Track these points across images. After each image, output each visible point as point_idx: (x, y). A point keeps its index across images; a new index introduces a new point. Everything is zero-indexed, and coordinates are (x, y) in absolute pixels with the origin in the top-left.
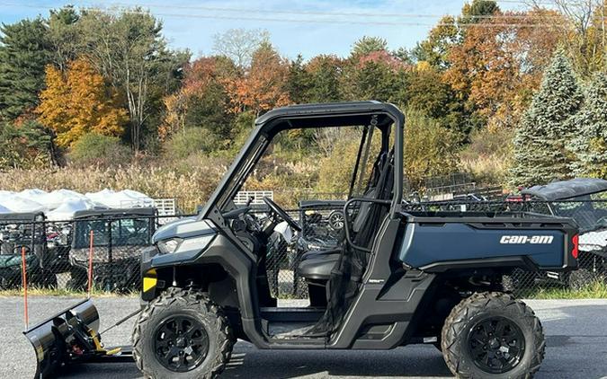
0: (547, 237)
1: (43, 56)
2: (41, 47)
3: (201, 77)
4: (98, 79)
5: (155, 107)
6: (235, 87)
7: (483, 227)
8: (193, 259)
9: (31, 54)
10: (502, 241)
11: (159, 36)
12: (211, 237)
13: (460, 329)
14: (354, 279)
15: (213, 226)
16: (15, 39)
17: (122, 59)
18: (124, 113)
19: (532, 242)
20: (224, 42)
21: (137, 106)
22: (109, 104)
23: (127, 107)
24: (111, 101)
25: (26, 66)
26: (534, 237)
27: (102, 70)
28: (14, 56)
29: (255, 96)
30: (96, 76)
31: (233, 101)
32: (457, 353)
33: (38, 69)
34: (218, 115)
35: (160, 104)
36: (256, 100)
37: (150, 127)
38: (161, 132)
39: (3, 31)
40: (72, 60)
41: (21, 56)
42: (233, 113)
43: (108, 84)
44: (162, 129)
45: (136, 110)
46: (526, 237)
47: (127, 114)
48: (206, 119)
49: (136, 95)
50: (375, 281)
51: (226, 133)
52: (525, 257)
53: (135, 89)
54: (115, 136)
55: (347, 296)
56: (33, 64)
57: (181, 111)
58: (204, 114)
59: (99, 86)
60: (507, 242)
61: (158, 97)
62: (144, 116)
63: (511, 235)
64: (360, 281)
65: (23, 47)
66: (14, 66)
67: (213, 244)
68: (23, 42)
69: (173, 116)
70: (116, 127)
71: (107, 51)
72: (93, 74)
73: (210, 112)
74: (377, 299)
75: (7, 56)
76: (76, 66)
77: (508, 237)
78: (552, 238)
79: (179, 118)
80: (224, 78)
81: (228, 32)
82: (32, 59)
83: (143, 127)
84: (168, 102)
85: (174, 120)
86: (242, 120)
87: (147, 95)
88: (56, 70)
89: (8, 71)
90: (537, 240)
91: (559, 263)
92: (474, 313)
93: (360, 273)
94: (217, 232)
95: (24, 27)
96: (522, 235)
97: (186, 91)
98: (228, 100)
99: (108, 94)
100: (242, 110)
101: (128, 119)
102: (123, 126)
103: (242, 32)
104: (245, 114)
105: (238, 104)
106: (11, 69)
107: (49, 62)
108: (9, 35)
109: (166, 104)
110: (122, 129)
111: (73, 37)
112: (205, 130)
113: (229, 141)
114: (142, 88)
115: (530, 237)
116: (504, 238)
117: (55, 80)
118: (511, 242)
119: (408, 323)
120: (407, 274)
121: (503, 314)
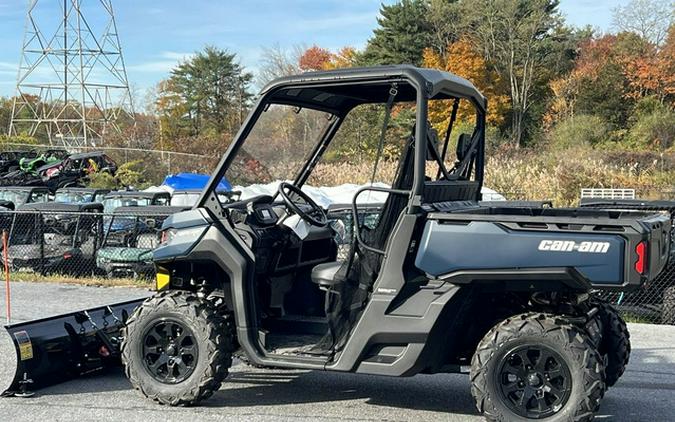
0: (601, 244)
1: (422, 38)
2: (420, 29)
3: (596, 56)
4: (478, 63)
5: (540, 93)
6: (637, 68)
7: (518, 227)
8: (186, 253)
9: (409, 37)
10: (541, 247)
11: (555, 12)
12: (203, 229)
13: (486, 357)
14: (363, 287)
15: (207, 216)
16: (393, 21)
17: (508, 39)
18: (505, 100)
19: (581, 249)
20: (625, 16)
21: (520, 91)
22: (490, 90)
23: (509, 93)
24: (491, 87)
25: (404, 50)
26: (584, 243)
27: (484, 52)
28: (392, 40)
29: (660, 77)
30: (476, 60)
31: (632, 84)
32: (481, 388)
33: (417, 53)
34: (613, 101)
35: (548, 89)
36: (661, 82)
37: (534, 115)
38: (546, 121)
39: (382, 12)
40: (453, 42)
41: (401, 39)
42: (632, 98)
43: (490, 68)
44: (548, 117)
45: (519, 96)
46: (572, 243)
47: (509, 101)
48: (599, 106)
49: (519, 79)
50: (386, 290)
51: (622, 122)
52: (571, 269)
53: (519, 73)
54: (494, 125)
55: (353, 307)
56: (411, 48)
57: (571, 97)
58: (597, 99)
59: (479, 70)
60: (547, 248)
61: (545, 81)
62: (528, 103)
63: (553, 239)
64: (370, 289)
65: (402, 30)
66: (391, 51)
67: (206, 237)
68: (401, 24)
69: (561, 103)
70: (495, 117)
71: (491, 31)
72: (473, 58)
73: (604, 98)
74: (386, 313)
75: (385, 40)
76: (456, 49)
77: (550, 242)
78: (607, 245)
79: (568, 105)
80: (623, 57)
81: (631, 4)
82: (411, 42)
83: (526, 116)
84: (555, 86)
85: (562, 107)
86: (642, 107)
87: (533, 79)
88: (435, 54)
89: (386, 56)
90: (588, 247)
91: (617, 279)
92: (504, 338)
93: (369, 280)
94: (211, 224)
95: (404, 8)
96: (567, 240)
97: (579, 74)
98: (626, 84)
99: (489, 79)
100: (643, 95)
101: (509, 107)
102: (504, 115)
103: (648, 3)
104: (646, 99)
105: (638, 88)
106: (389, 54)
107: (429, 46)
108: (388, 17)
109: (554, 89)
110: (502, 118)
111: (454, 17)
112: (596, 119)
113: (625, 131)
114: (527, 72)
115: (578, 242)
116: (543, 242)
117: (433, 64)
118: (553, 248)
119: (424, 345)
120: (429, 285)
121: (541, 341)
